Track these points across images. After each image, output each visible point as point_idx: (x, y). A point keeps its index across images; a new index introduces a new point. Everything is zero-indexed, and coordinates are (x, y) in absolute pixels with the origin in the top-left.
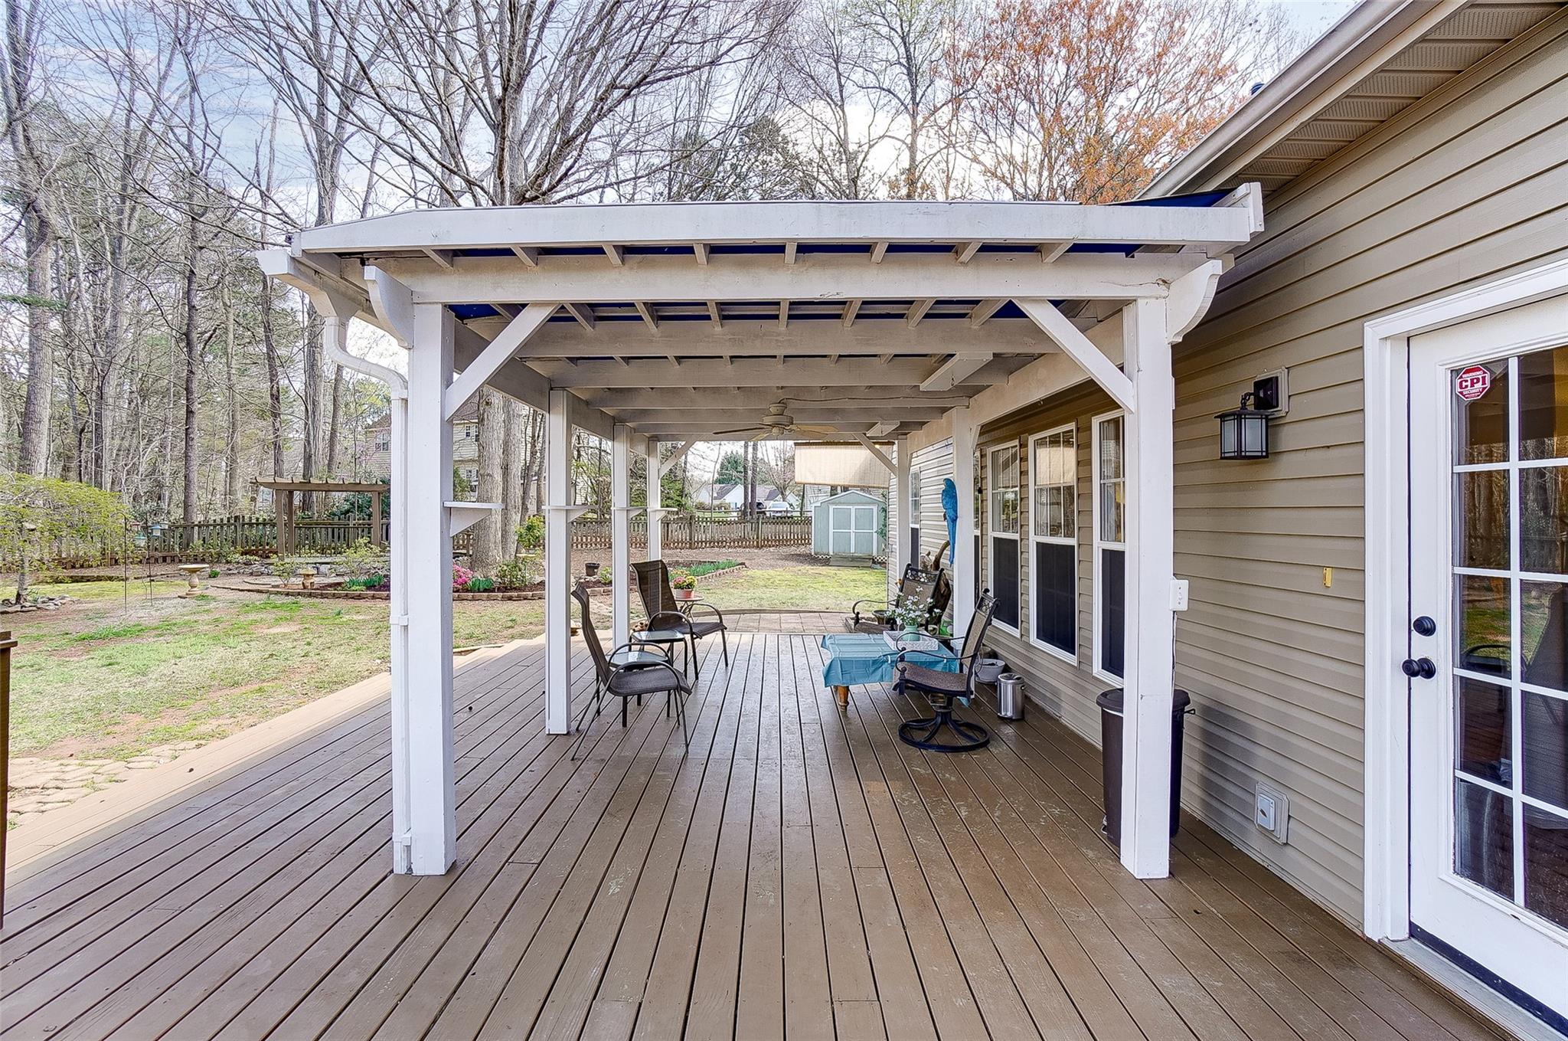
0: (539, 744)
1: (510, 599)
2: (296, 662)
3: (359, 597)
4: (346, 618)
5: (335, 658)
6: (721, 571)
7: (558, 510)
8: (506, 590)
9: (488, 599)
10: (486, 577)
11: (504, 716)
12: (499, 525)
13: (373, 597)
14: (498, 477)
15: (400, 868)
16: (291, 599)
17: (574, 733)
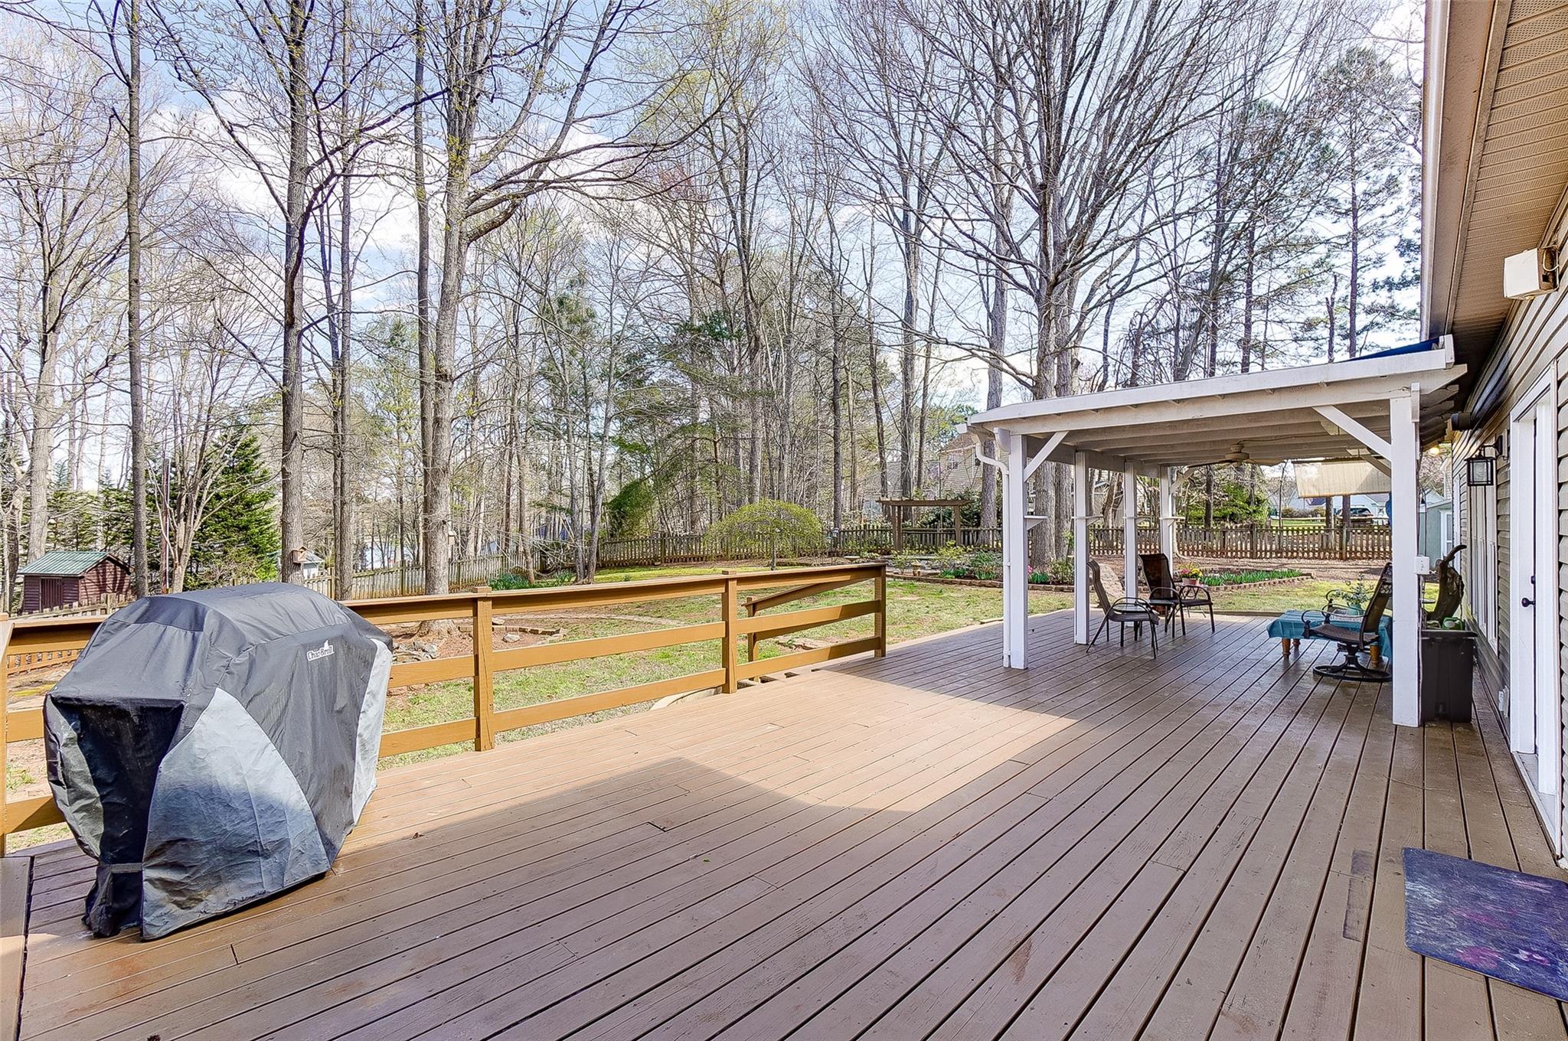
0: (1071, 645)
1: (1062, 590)
2: (922, 615)
3: (951, 583)
4: (945, 595)
5: (945, 616)
6: (1277, 580)
7: (1081, 519)
8: (1058, 583)
9: (1044, 589)
10: (1043, 574)
11: (1053, 635)
12: (1053, 532)
13: (961, 583)
14: (1052, 493)
15: (1006, 665)
16: (907, 582)
17: (1091, 644)
